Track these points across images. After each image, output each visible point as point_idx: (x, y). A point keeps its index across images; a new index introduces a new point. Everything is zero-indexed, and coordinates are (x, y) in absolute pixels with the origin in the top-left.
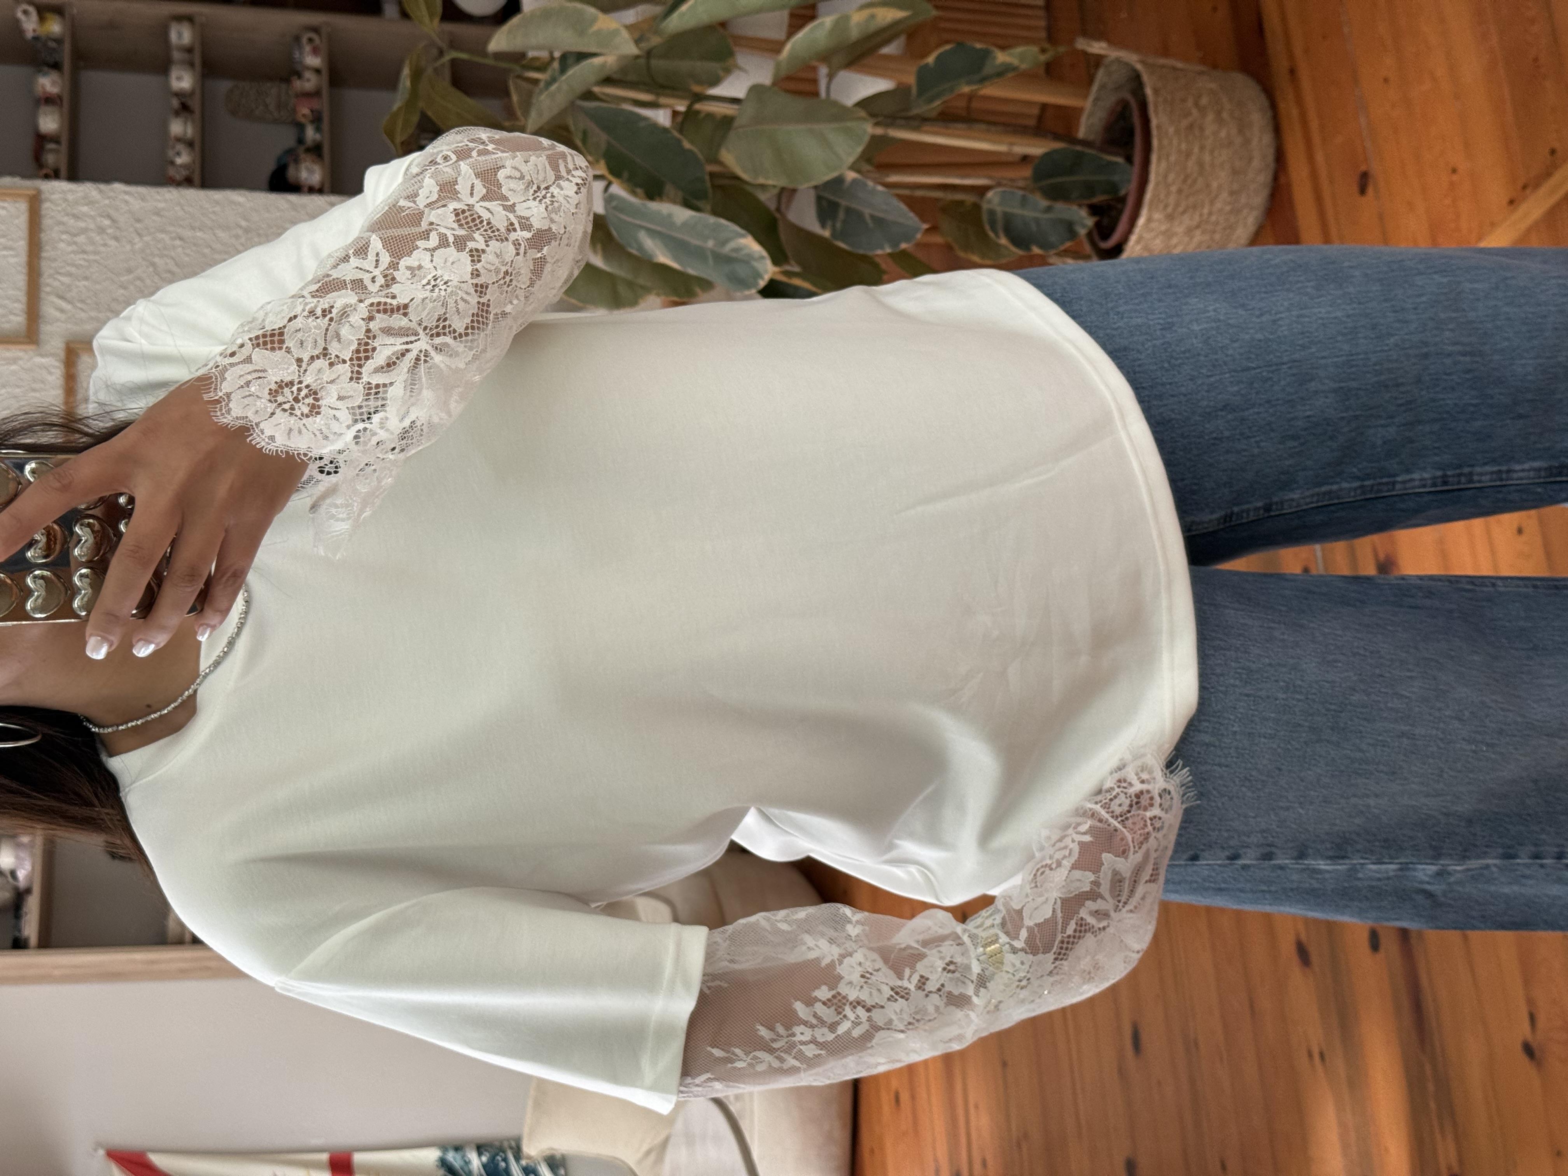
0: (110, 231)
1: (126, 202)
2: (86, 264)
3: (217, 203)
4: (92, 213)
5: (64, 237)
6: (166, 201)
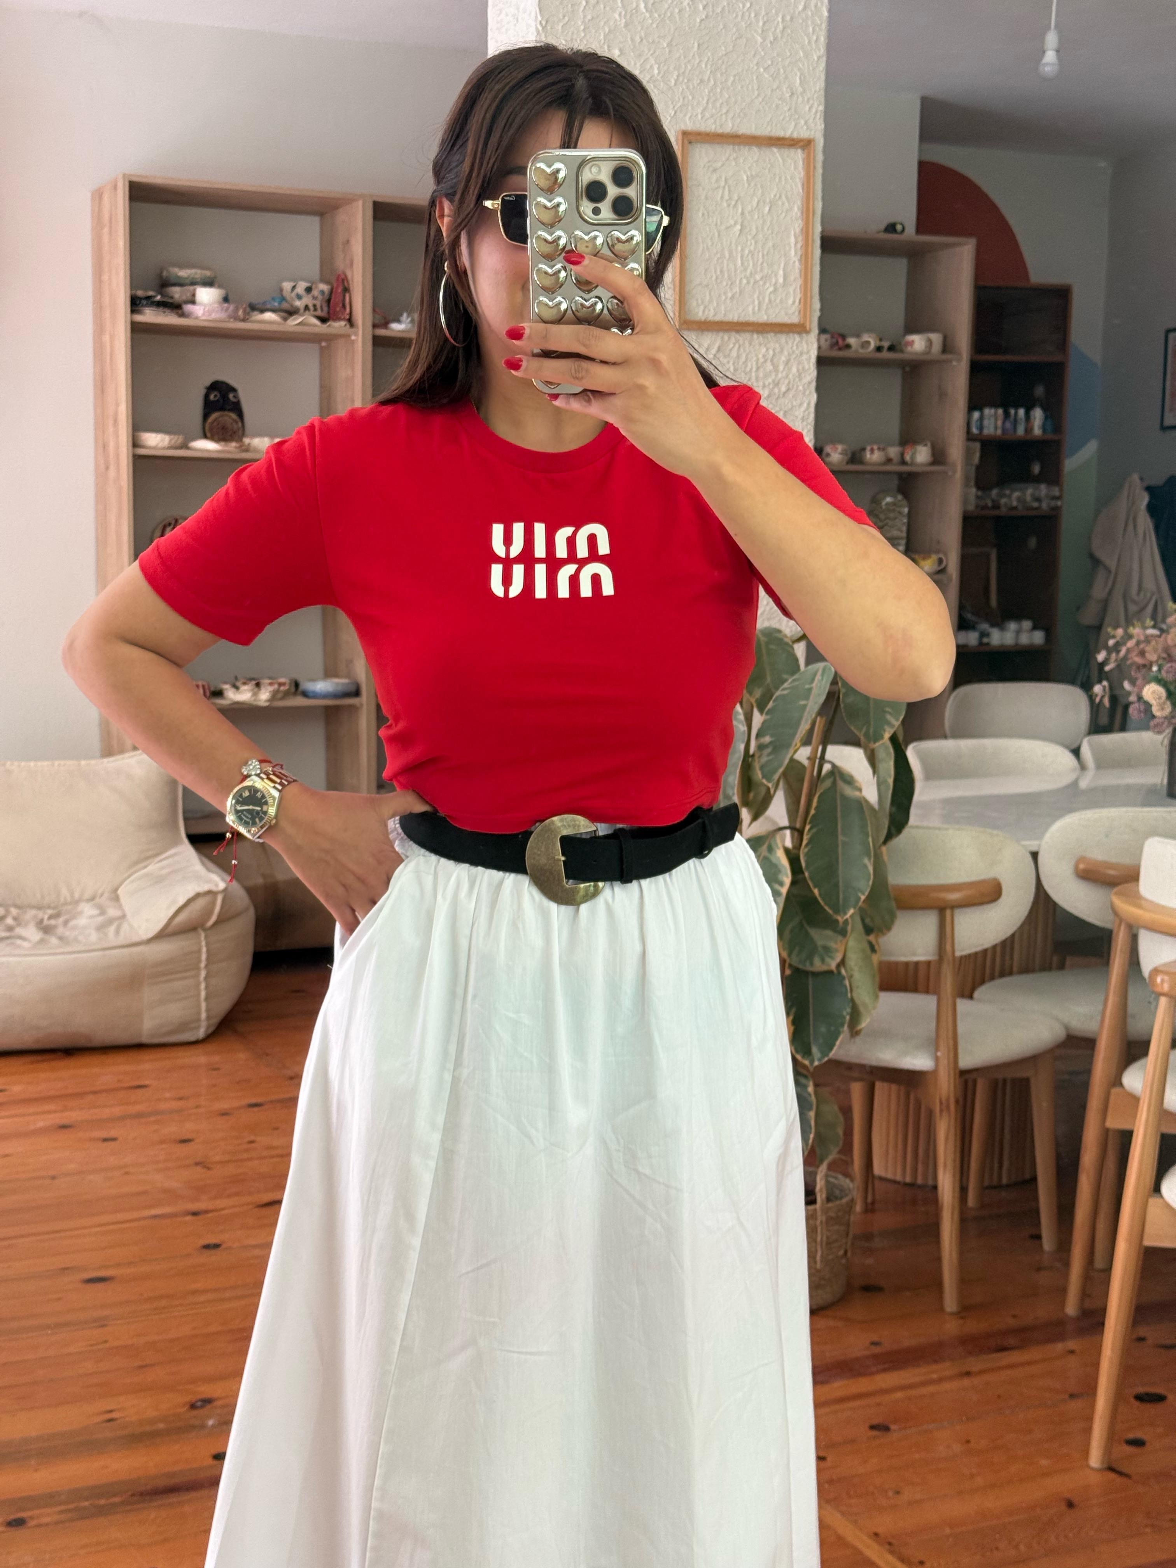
0: (776, 390)
1: (801, 405)
4: (791, 376)
5: (771, 352)
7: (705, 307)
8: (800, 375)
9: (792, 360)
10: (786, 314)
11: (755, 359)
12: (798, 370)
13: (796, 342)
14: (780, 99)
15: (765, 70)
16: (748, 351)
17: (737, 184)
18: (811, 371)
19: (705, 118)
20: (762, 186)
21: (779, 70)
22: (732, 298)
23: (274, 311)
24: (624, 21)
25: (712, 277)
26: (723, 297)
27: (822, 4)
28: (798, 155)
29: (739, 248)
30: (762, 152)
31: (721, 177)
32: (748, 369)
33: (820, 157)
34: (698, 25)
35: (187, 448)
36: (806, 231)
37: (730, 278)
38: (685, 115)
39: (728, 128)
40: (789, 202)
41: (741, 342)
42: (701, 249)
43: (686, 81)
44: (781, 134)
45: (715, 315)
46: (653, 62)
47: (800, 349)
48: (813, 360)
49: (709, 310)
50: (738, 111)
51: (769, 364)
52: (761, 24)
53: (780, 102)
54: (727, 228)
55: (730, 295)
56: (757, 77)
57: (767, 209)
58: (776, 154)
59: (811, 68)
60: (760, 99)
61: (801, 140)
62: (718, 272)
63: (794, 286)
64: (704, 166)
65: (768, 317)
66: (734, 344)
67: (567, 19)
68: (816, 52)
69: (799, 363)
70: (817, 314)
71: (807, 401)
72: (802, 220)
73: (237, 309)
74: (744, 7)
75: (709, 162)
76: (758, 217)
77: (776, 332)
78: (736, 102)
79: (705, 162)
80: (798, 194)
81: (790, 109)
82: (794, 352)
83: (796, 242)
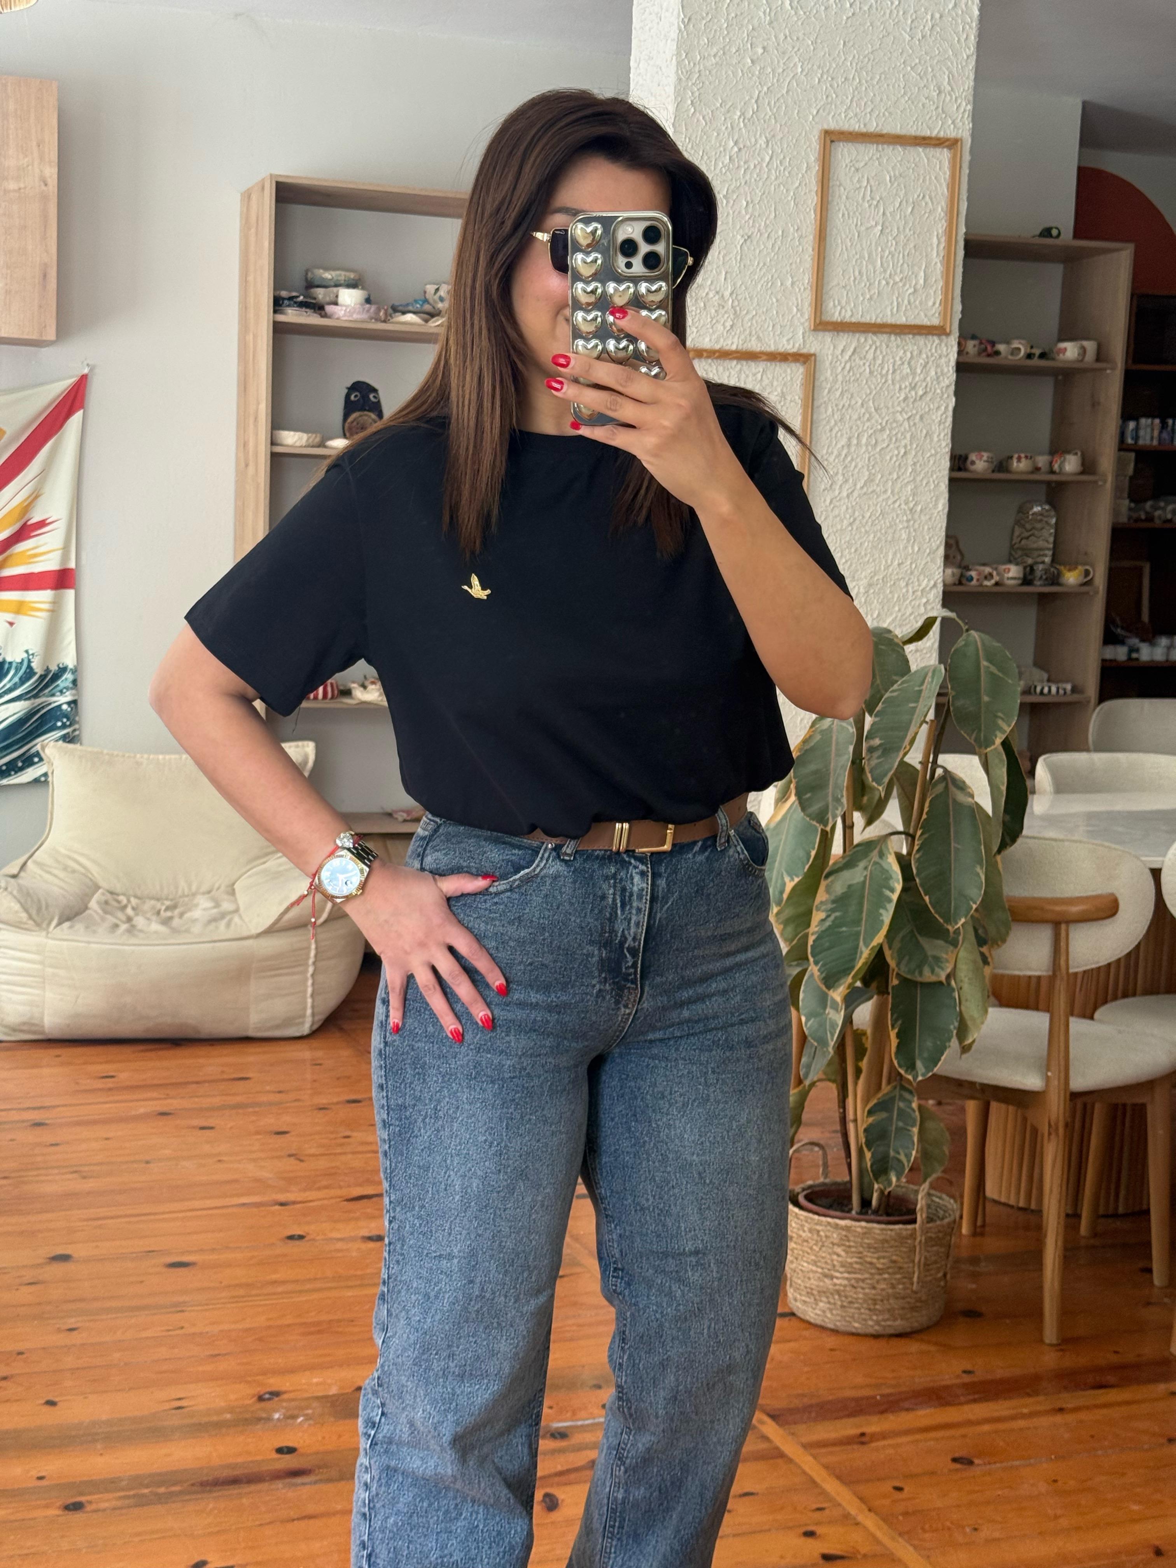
0: (913, 393)
1: (938, 408)
2: (884, 372)
3: (937, 486)
4: (928, 379)
5: (909, 355)
6: (939, 440)
7: (842, 308)
8: (938, 378)
9: (931, 363)
10: (926, 315)
11: (892, 360)
12: (937, 373)
13: (935, 345)
14: (926, 98)
15: (912, 68)
16: (885, 353)
17: (879, 185)
18: (950, 375)
19: (849, 117)
20: (905, 186)
21: (927, 68)
22: (871, 298)
23: (414, 313)
24: (768, 18)
25: (849, 280)
26: (861, 299)
27: (973, 3)
28: (944, 155)
29: (880, 249)
30: (907, 152)
31: (863, 177)
33: (967, 157)
34: (844, 23)
35: (325, 447)
36: (950, 232)
37: (868, 280)
38: (829, 114)
39: (872, 128)
40: (933, 203)
41: (878, 344)
42: (840, 250)
43: (830, 79)
44: (927, 133)
45: (852, 316)
47: (939, 351)
48: (953, 363)
49: (846, 312)
50: (883, 110)
51: (906, 366)
52: (909, 22)
53: (926, 101)
54: (867, 229)
55: (868, 296)
56: (903, 76)
57: (910, 210)
58: (921, 153)
59: (960, 67)
60: (906, 98)
61: (948, 140)
62: (857, 273)
63: (934, 288)
64: (846, 166)
65: (907, 318)
66: (871, 346)
67: (710, 16)
68: (965, 51)
69: (937, 366)
70: (958, 316)
71: (945, 405)
72: (946, 221)
73: (379, 310)
74: (892, 3)
75: (851, 160)
76: (900, 218)
77: (914, 334)
78: (881, 100)
79: (848, 161)
80: (943, 194)
81: (937, 108)
82: (932, 355)
83: (939, 243)
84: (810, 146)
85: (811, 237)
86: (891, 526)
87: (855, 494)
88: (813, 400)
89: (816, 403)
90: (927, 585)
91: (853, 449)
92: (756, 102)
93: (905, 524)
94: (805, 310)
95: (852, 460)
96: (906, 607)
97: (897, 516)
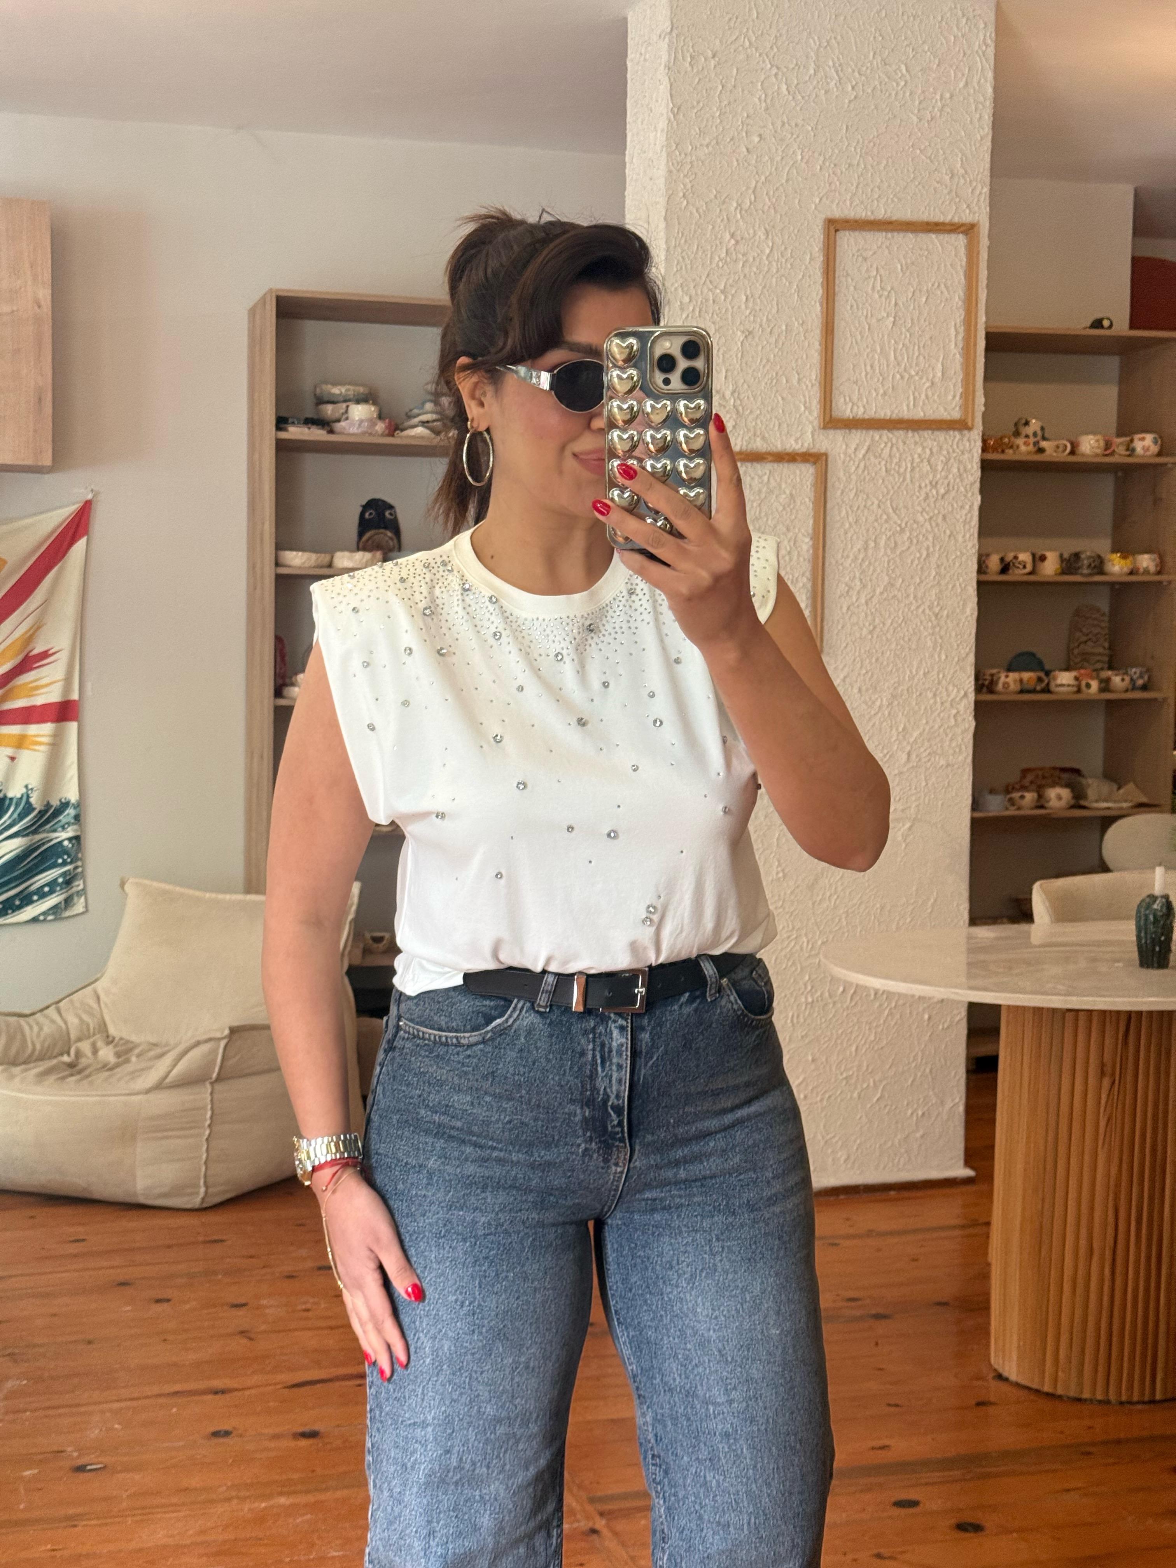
0: (934, 492)
1: (963, 506)
3: (964, 589)
4: (951, 476)
5: (928, 451)
7: (853, 404)
8: (961, 475)
9: (952, 460)
10: (946, 410)
11: (909, 458)
12: (959, 470)
13: (957, 439)
14: (938, 182)
15: (921, 151)
16: (902, 450)
17: (890, 273)
18: (973, 471)
19: (855, 204)
20: (918, 276)
21: (938, 150)
22: (885, 394)
24: (764, 105)
25: (860, 374)
26: (874, 394)
27: (986, 82)
28: (960, 241)
29: (893, 342)
30: (919, 239)
31: (871, 266)
32: (902, 470)
33: (984, 242)
34: (846, 106)
36: (969, 321)
37: (881, 375)
38: (832, 202)
39: (881, 214)
40: (948, 292)
41: (894, 441)
42: (849, 343)
43: (832, 165)
44: (940, 219)
45: (864, 413)
46: (795, 146)
47: (961, 448)
48: (977, 460)
49: (858, 407)
50: (891, 196)
51: (925, 463)
52: (917, 102)
53: (938, 186)
54: (879, 320)
55: (881, 391)
56: (912, 160)
57: (924, 300)
58: (933, 239)
59: (974, 149)
60: (917, 183)
61: (963, 225)
62: (868, 368)
63: (954, 381)
64: (853, 255)
65: (925, 415)
66: (886, 443)
67: (701, 105)
68: (979, 132)
69: (960, 463)
70: (983, 409)
71: (969, 503)
72: (964, 310)
74: (898, 84)
75: (859, 250)
76: (914, 308)
77: (933, 430)
78: (889, 186)
79: (854, 251)
80: (959, 283)
81: (951, 191)
82: (954, 451)
83: (957, 333)
84: (813, 236)
85: (818, 332)
86: (915, 633)
87: (875, 600)
88: (825, 502)
89: (829, 505)
90: (956, 697)
91: (870, 552)
92: (754, 192)
93: (930, 631)
94: (813, 408)
95: (870, 564)
96: (934, 720)
97: (921, 622)
